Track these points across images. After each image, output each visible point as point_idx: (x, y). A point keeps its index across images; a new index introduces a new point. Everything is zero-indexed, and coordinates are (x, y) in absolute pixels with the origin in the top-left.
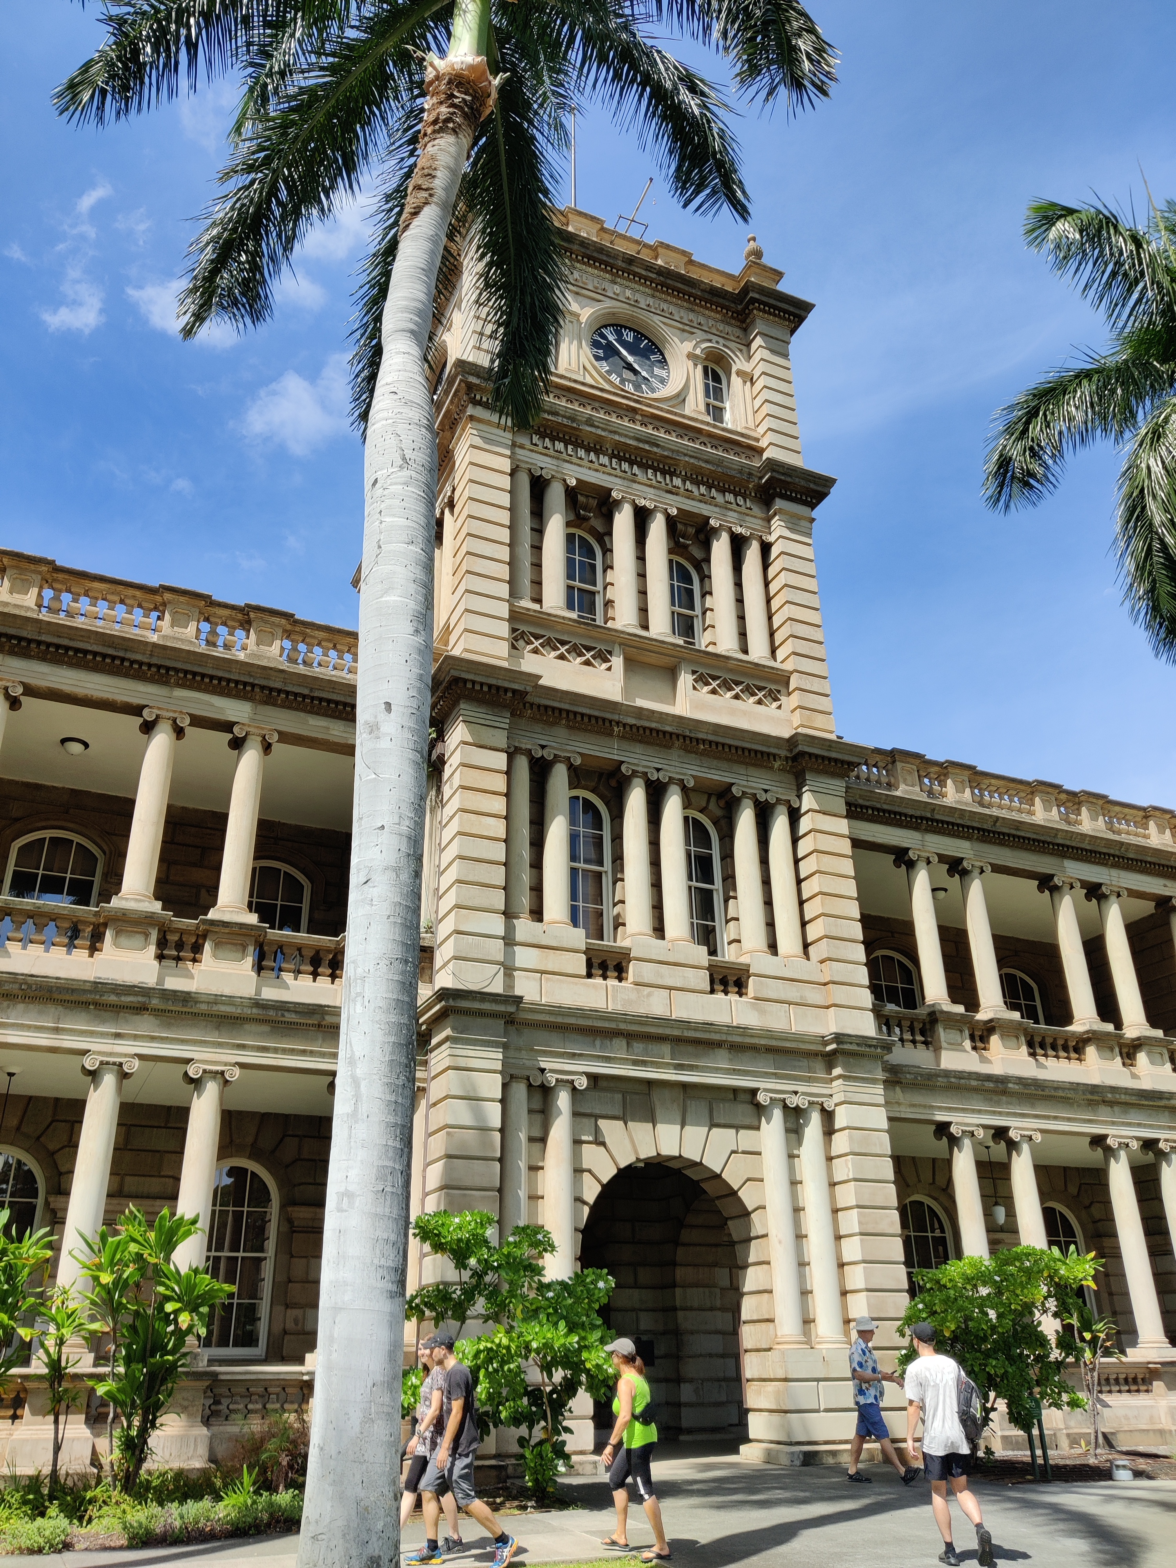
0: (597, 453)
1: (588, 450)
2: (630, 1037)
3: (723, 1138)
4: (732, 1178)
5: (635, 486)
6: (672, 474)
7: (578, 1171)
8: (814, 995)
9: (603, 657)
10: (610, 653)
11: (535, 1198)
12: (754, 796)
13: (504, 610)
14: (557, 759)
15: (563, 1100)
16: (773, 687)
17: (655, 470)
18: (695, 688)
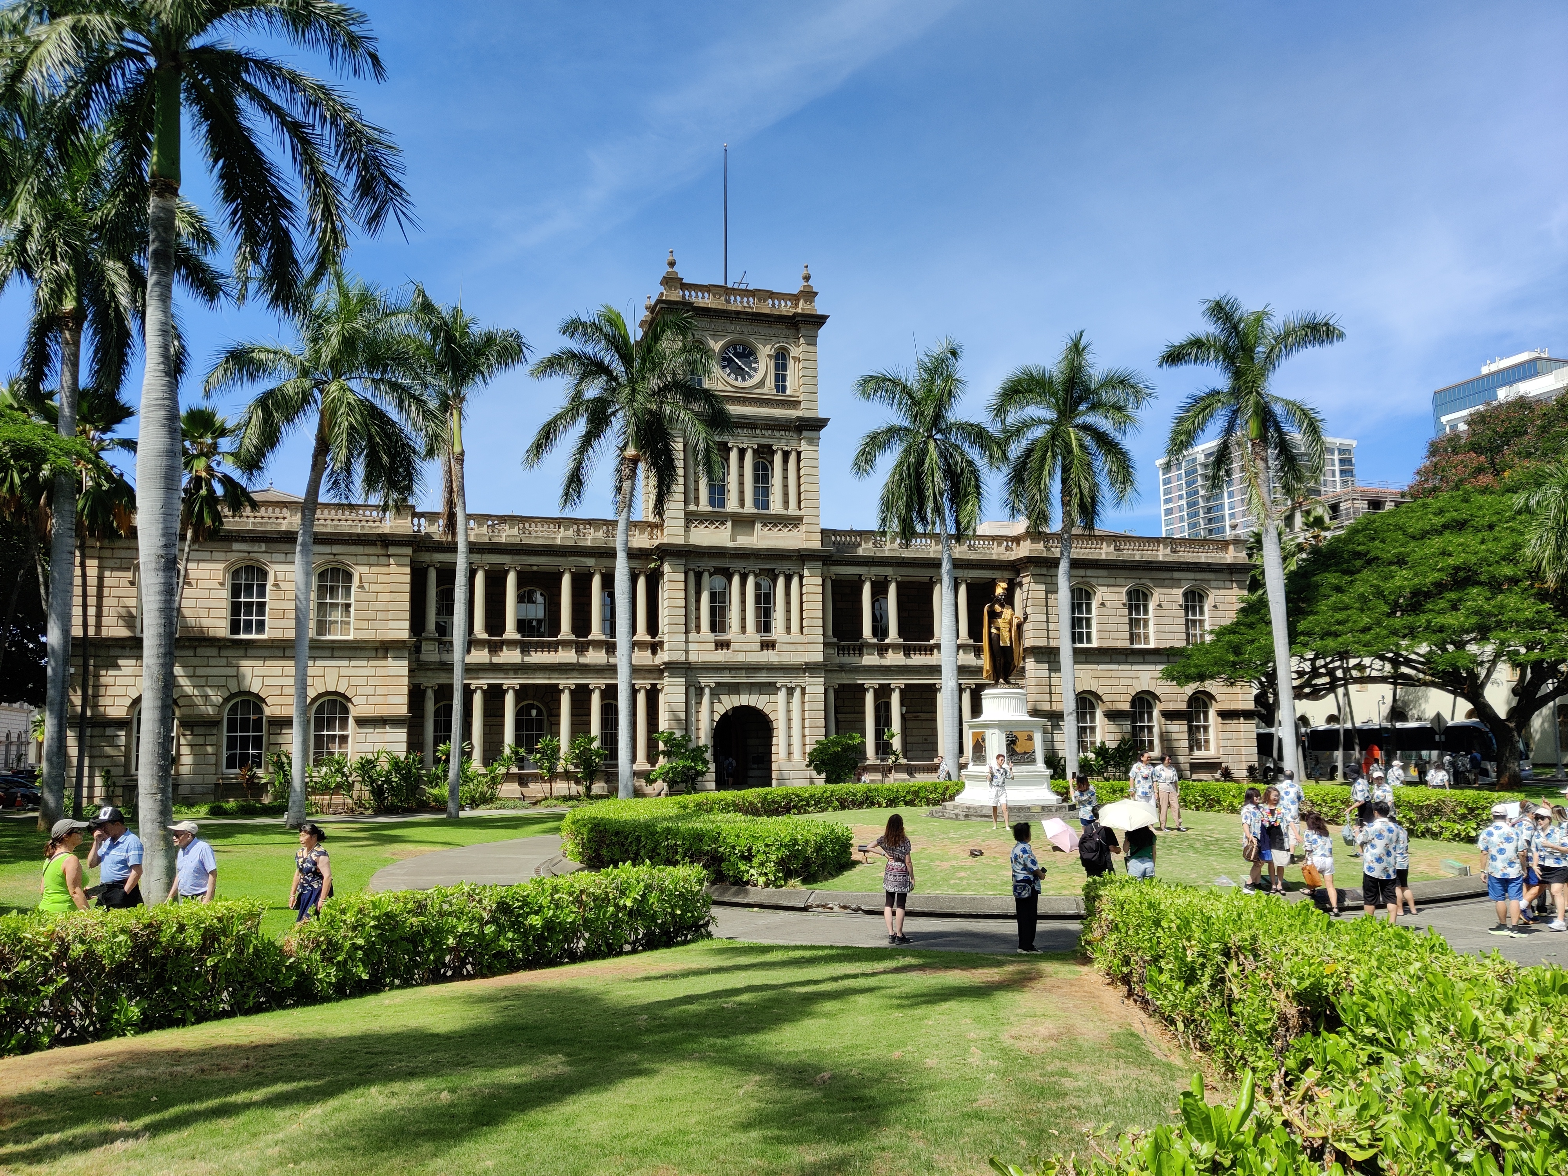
2: (730, 669)
3: (764, 698)
4: (767, 711)
5: (739, 439)
6: (757, 429)
7: (712, 712)
8: (801, 648)
9: (723, 523)
10: (727, 521)
11: (698, 720)
12: (784, 572)
13: (682, 514)
14: (705, 570)
15: (707, 691)
16: (797, 523)
17: (748, 428)
18: (761, 531)
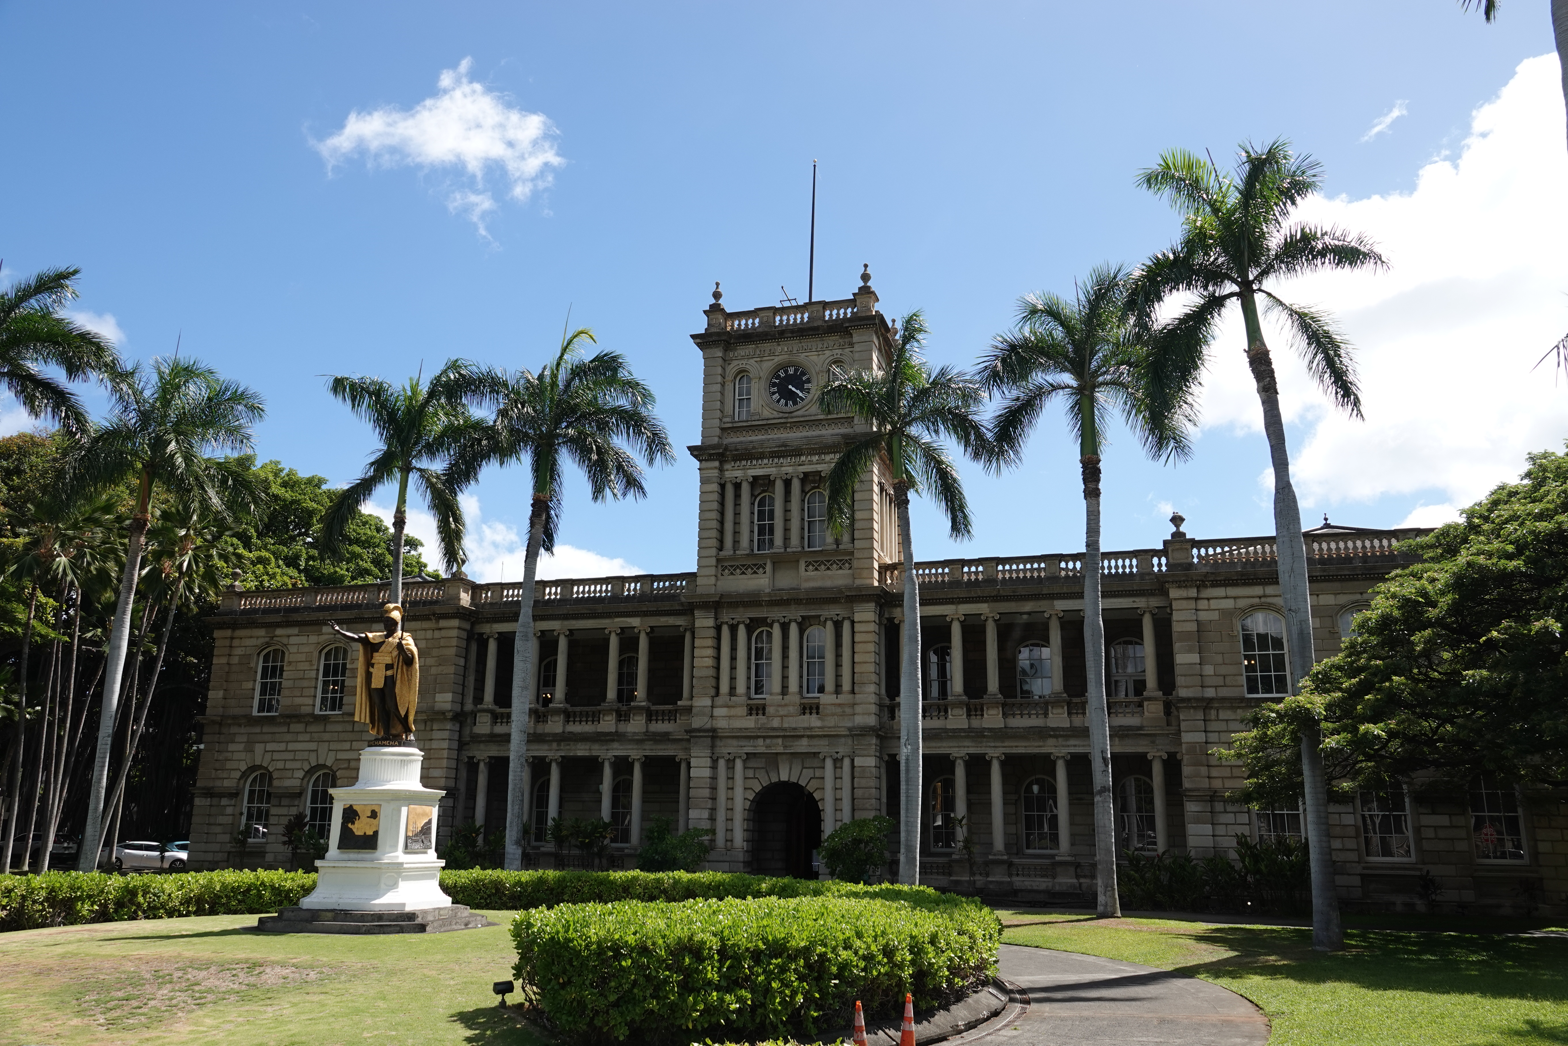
0: (762, 458)
1: (757, 459)
2: (765, 737)
3: (808, 773)
4: (810, 789)
5: (783, 469)
6: (800, 455)
7: (747, 789)
8: (851, 710)
9: (763, 568)
10: (765, 564)
11: (729, 799)
12: (831, 619)
13: (713, 561)
14: (739, 623)
16: (847, 558)
17: (791, 456)
18: (806, 570)
